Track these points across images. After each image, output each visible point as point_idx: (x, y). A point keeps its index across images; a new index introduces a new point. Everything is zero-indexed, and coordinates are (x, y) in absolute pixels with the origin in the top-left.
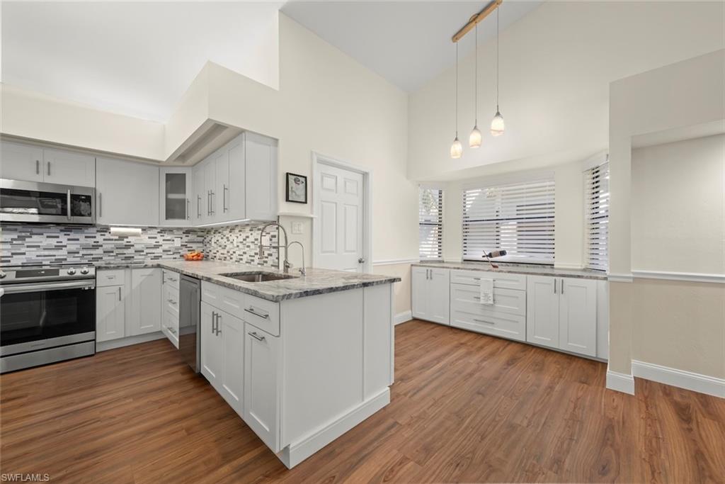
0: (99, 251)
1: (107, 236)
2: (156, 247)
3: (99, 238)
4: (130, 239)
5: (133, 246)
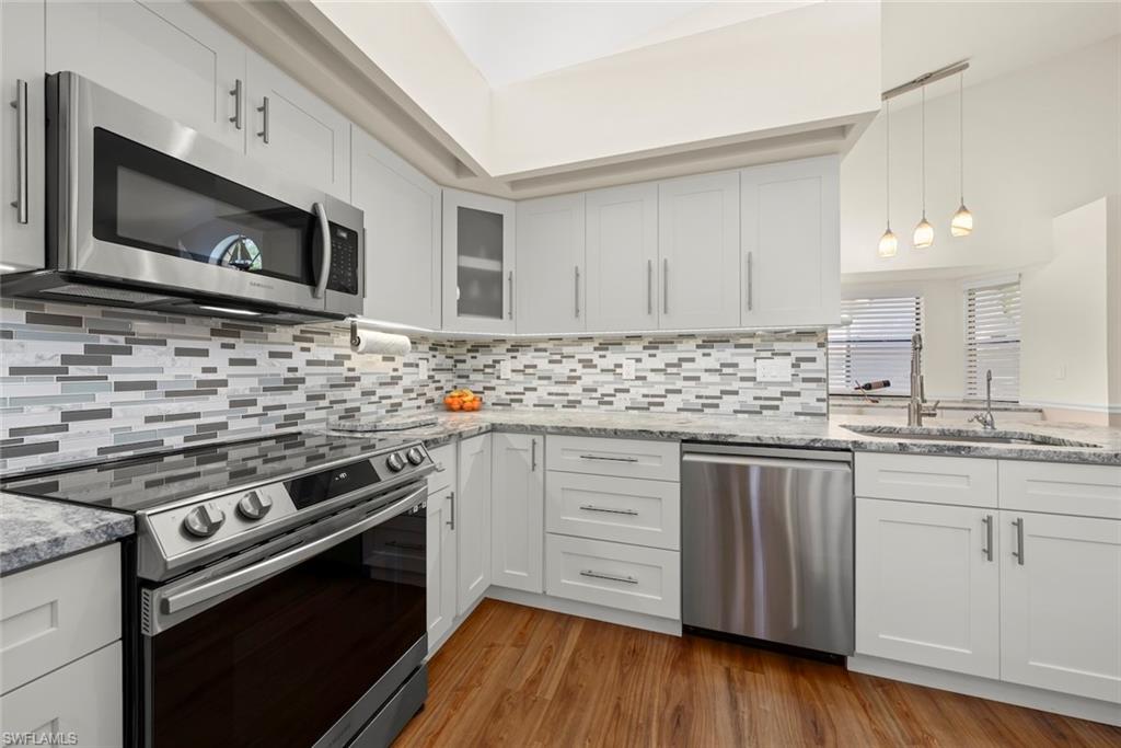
0: (299, 397)
2: (395, 381)
5: (359, 378)
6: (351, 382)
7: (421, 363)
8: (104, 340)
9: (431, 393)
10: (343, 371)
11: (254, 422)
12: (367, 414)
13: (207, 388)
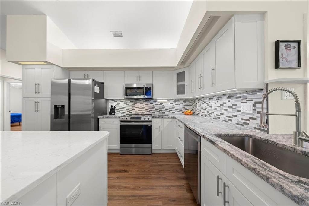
0: (154, 109)
1: (157, 103)
2: (173, 108)
3: (154, 104)
4: (164, 104)
5: (165, 107)
6: (163, 108)
7: (180, 104)
8: (135, 103)
9: (184, 110)
10: (162, 106)
11: (148, 112)
12: (166, 113)
13: (143, 108)
